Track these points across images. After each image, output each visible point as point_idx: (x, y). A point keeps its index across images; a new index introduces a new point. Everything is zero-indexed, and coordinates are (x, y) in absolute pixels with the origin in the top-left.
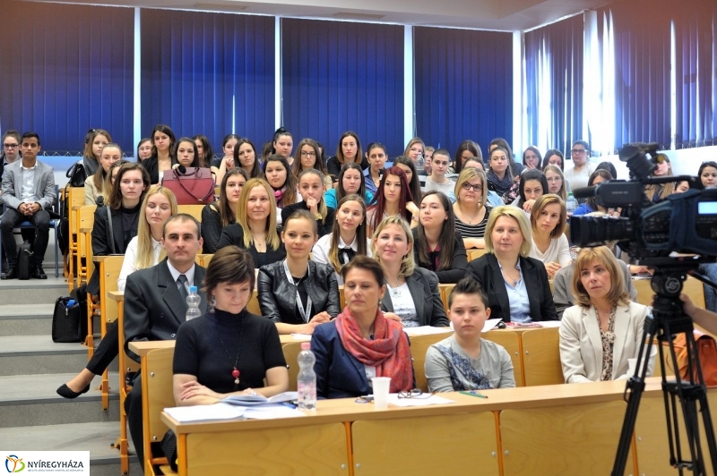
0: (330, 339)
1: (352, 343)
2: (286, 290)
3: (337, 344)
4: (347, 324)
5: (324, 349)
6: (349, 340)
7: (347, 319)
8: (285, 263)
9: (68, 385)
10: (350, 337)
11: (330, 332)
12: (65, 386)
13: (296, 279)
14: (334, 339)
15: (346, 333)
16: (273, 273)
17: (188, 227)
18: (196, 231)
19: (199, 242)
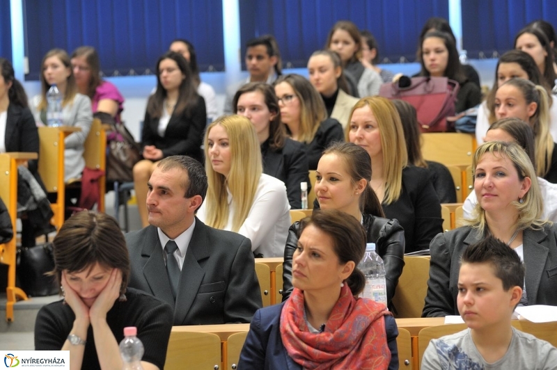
4: (291, 307)
7: (292, 300)
11: (269, 320)
14: (270, 328)
17: (168, 179)
18: (181, 186)
19: (189, 202)
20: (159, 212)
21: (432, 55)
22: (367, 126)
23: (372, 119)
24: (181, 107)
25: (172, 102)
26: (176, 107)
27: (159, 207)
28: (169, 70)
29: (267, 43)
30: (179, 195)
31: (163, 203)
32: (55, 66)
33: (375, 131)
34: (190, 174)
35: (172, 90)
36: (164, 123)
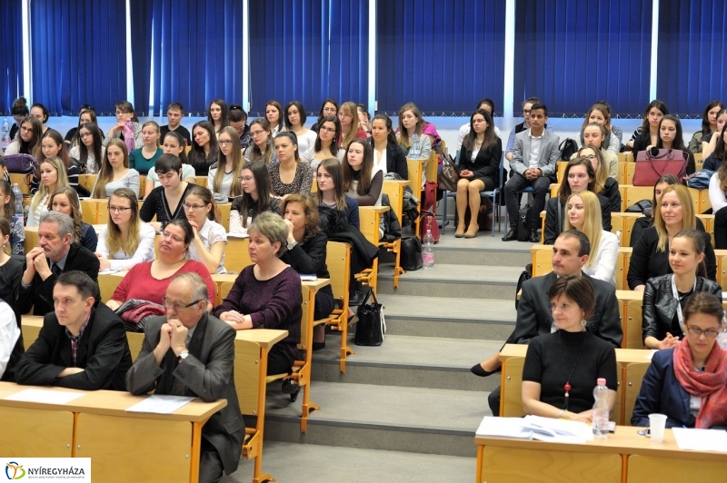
0: (664, 366)
1: (682, 373)
2: (668, 304)
3: (669, 372)
4: (681, 355)
5: (658, 375)
6: (679, 370)
7: (682, 350)
8: (673, 277)
9: (482, 365)
10: (681, 368)
11: (666, 360)
12: (479, 365)
13: (680, 294)
14: (667, 366)
15: (679, 363)
16: (657, 287)
17: (567, 245)
18: (576, 249)
19: (580, 259)
20: (562, 266)
21: (667, 131)
22: (674, 204)
23: (677, 200)
24: (486, 146)
25: (480, 141)
26: (483, 144)
27: (562, 263)
28: (479, 120)
29: (544, 108)
30: (575, 255)
31: (564, 260)
32: (409, 116)
33: (679, 207)
34: (581, 241)
35: (480, 134)
36: (475, 155)
